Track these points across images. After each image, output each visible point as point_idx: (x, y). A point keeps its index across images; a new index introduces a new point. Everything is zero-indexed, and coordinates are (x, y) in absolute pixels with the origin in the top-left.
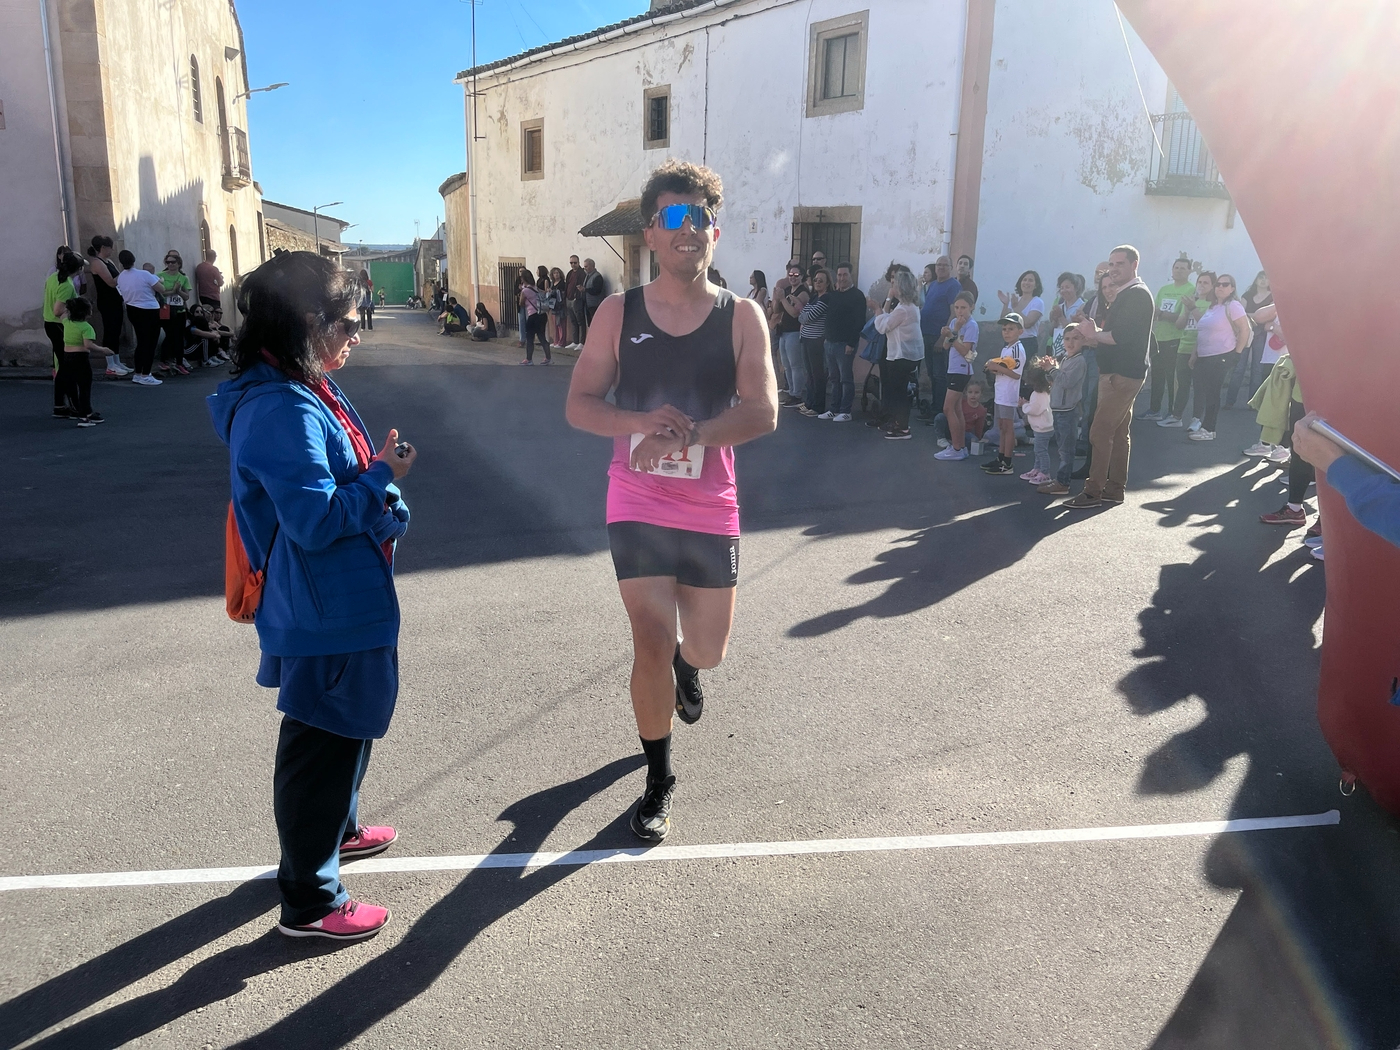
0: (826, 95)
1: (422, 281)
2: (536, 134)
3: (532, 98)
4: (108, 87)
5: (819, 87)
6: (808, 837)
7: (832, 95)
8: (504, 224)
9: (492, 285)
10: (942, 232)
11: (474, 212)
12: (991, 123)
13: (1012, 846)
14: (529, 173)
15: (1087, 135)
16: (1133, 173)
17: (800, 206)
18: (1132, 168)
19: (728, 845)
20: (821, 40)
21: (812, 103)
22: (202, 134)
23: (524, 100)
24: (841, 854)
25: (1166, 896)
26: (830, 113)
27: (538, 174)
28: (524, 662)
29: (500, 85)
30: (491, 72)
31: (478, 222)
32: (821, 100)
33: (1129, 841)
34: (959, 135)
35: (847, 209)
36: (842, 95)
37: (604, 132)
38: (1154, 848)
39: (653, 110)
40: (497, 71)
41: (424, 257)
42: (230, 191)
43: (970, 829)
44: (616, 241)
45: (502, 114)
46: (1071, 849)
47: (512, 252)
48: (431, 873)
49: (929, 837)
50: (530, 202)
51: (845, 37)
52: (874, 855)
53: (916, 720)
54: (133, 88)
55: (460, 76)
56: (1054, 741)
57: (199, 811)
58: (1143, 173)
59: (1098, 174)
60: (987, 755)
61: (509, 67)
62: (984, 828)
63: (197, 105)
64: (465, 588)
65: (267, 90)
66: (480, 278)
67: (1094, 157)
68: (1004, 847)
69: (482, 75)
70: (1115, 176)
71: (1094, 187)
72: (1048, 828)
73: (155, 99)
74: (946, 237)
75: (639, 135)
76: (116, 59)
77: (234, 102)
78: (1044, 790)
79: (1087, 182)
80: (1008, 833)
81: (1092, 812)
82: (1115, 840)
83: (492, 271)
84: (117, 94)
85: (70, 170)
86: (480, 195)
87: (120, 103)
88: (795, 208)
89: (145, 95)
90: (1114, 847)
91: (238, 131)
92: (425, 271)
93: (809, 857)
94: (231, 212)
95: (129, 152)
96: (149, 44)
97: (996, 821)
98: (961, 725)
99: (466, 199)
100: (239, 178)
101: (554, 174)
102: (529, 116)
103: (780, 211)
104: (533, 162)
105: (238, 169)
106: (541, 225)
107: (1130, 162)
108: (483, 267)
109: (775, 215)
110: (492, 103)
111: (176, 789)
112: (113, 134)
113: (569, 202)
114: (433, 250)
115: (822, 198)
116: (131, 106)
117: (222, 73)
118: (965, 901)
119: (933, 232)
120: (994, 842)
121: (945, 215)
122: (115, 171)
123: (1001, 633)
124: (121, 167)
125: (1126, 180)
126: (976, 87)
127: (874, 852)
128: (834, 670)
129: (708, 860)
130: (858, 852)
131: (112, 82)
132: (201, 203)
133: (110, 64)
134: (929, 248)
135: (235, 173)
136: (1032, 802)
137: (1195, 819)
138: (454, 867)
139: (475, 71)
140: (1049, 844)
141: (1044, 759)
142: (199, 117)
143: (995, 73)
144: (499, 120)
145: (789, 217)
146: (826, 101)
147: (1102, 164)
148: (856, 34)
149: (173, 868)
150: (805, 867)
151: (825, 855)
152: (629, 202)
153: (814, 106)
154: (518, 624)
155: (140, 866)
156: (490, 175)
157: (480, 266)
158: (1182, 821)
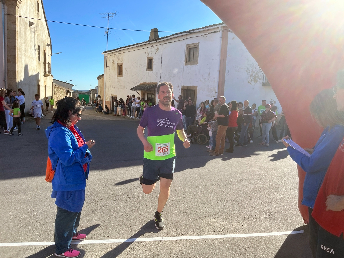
0: (189, 60)
1: (91, 99)
2: (121, 66)
3: (121, 58)
4: (18, 52)
5: (188, 59)
6: (180, 236)
7: (191, 61)
8: (112, 87)
9: (109, 101)
10: (216, 92)
11: (105, 84)
12: (227, 68)
13: (228, 238)
14: (119, 75)
15: (249, 72)
16: (259, 81)
17: (183, 85)
18: (259, 80)
19: (161, 237)
20: (188, 49)
21: (186, 62)
22: (40, 64)
23: (119, 59)
24: (188, 240)
25: (263, 250)
26: (190, 65)
27: (121, 76)
28: (113, 193)
29: (113, 55)
30: (111, 52)
31: (106, 86)
32: (188, 62)
33: (255, 237)
34: (220, 71)
35: (194, 87)
36: (193, 61)
37: (137, 67)
38: (261, 239)
39: (149, 62)
40: (112, 52)
41: (92, 94)
42: (46, 77)
43: (218, 234)
44: (139, 92)
45: (113, 61)
46: (242, 239)
47: (114, 93)
48: (89, 244)
49: (209, 236)
50: (119, 82)
51: (194, 48)
52: (196, 240)
53: (207, 208)
54: (24, 52)
55: (103, 52)
56: (239, 213)
57: (32, 228)
58: (261, 81)
59: (252, 80)
60: (223, 216)
61: (115, 51)
62: (221, 234)
63: (39, 57)
64: (99, 175)
65: (56, 54)
66: (106, 99)
67: (250, 77)
68: (226, 238)
69: (109, 53)
70: (255, 81)
71: (251, 83)
72: (237, 234)
73: (29, 55)
74: (217, 94)
75: (146, 68)
76: (20, 46)
77: (48, 56)
78: (236, 224)
79: (249, 82)
80: (227, 235)
81: (247, 230)
82: (252, 237)
83: (109, 98)
84: (20, 54)
85: (7, 71)
86: (107, 80)
87: (20, 56)
88: (182, 86)
89: (26, 54)
90: (252, 238)
91: (49, 63)
92: (92, 97)
93: (180, 240)
94: (45, 82)
95: (22, 67)
96: (28, 42)
97: (225, 232)
98: (217, 209)
99: (103, 81)
100: (48, 74)
101: (125, 76)
102: (120, 62)
103: (178, 87)
104: (120, 72)
105: (48, 72)
106: (121, 87)
107: (259, 78)
108: (107, 97)
109: (177, 87)
110: (111, 59)
111: (26, 223)
112: (18, 63)
113: (128, 82)
114: (94, 92)
115: (188, 84)
116: (23, 57)
117: (46, 49)
118: (217, 251)
119: (214, 93)
120: (224, 237)
121: (217, 89)
122: (18, 72)
123: (227, 187)
124: (19, 71)
125: (258, 82)
126: (224, 61)
127: (196, 239)
128: (188, 196)
129: (156, 241)
130: (192, 239)
131: (19, 51)
132: (38, 80)
133: (19, 47)
134: (213, 96)
135: (47, 73)
136: (233, 227)
137: (271, 232)
138: (94, 243)
139: (107, 52)
140: (237, 238)
141: (236, 217)
142: (39, 60)
143: (228, 58)
144: (112, 63)
145: (180, 88)
146: (189, 62)
147: (252, 78)
148: (197, 47)
149: (25, 242)
150: (179, 243)
151: (184, 240)
152: (143, 83)
153: (187, 63)
154: (112, 184)
155: (17, 241)
156: (110, 75)
157: (106, 97)
158: (268, 232)
